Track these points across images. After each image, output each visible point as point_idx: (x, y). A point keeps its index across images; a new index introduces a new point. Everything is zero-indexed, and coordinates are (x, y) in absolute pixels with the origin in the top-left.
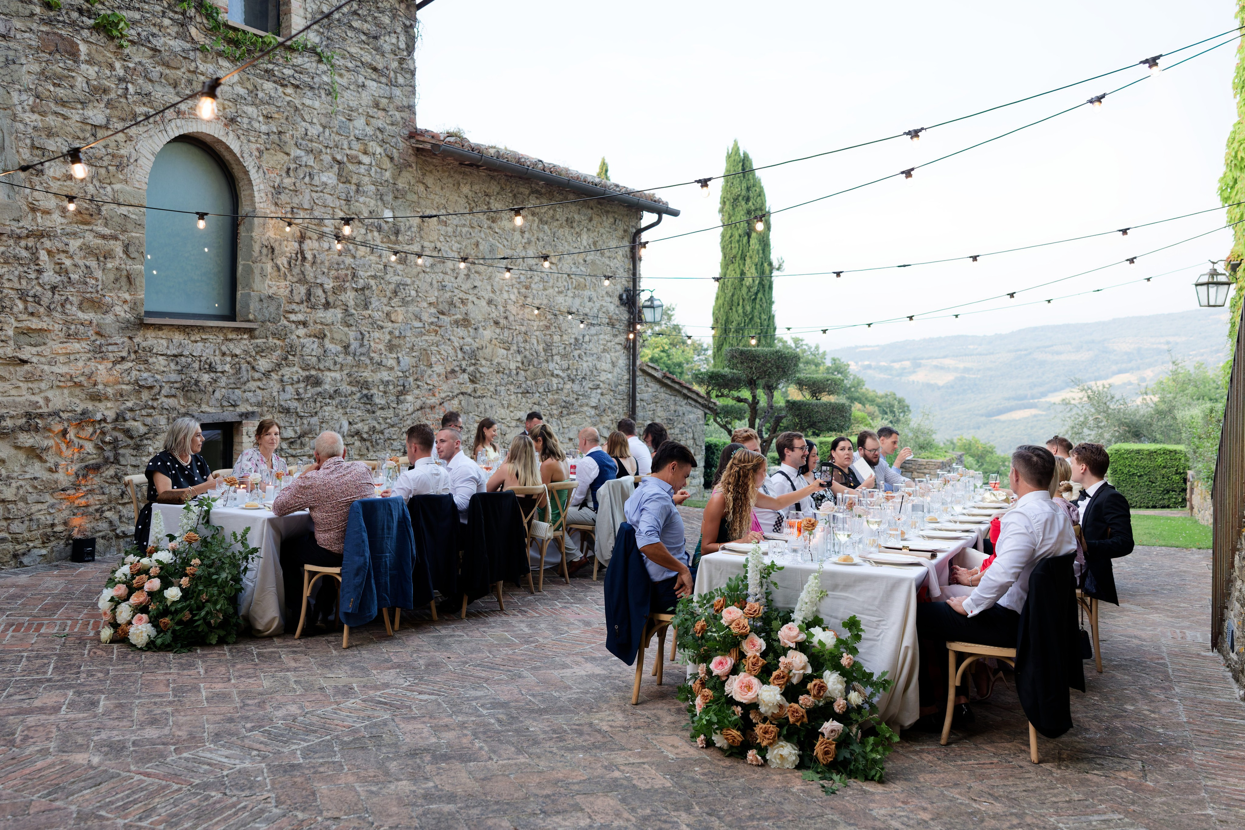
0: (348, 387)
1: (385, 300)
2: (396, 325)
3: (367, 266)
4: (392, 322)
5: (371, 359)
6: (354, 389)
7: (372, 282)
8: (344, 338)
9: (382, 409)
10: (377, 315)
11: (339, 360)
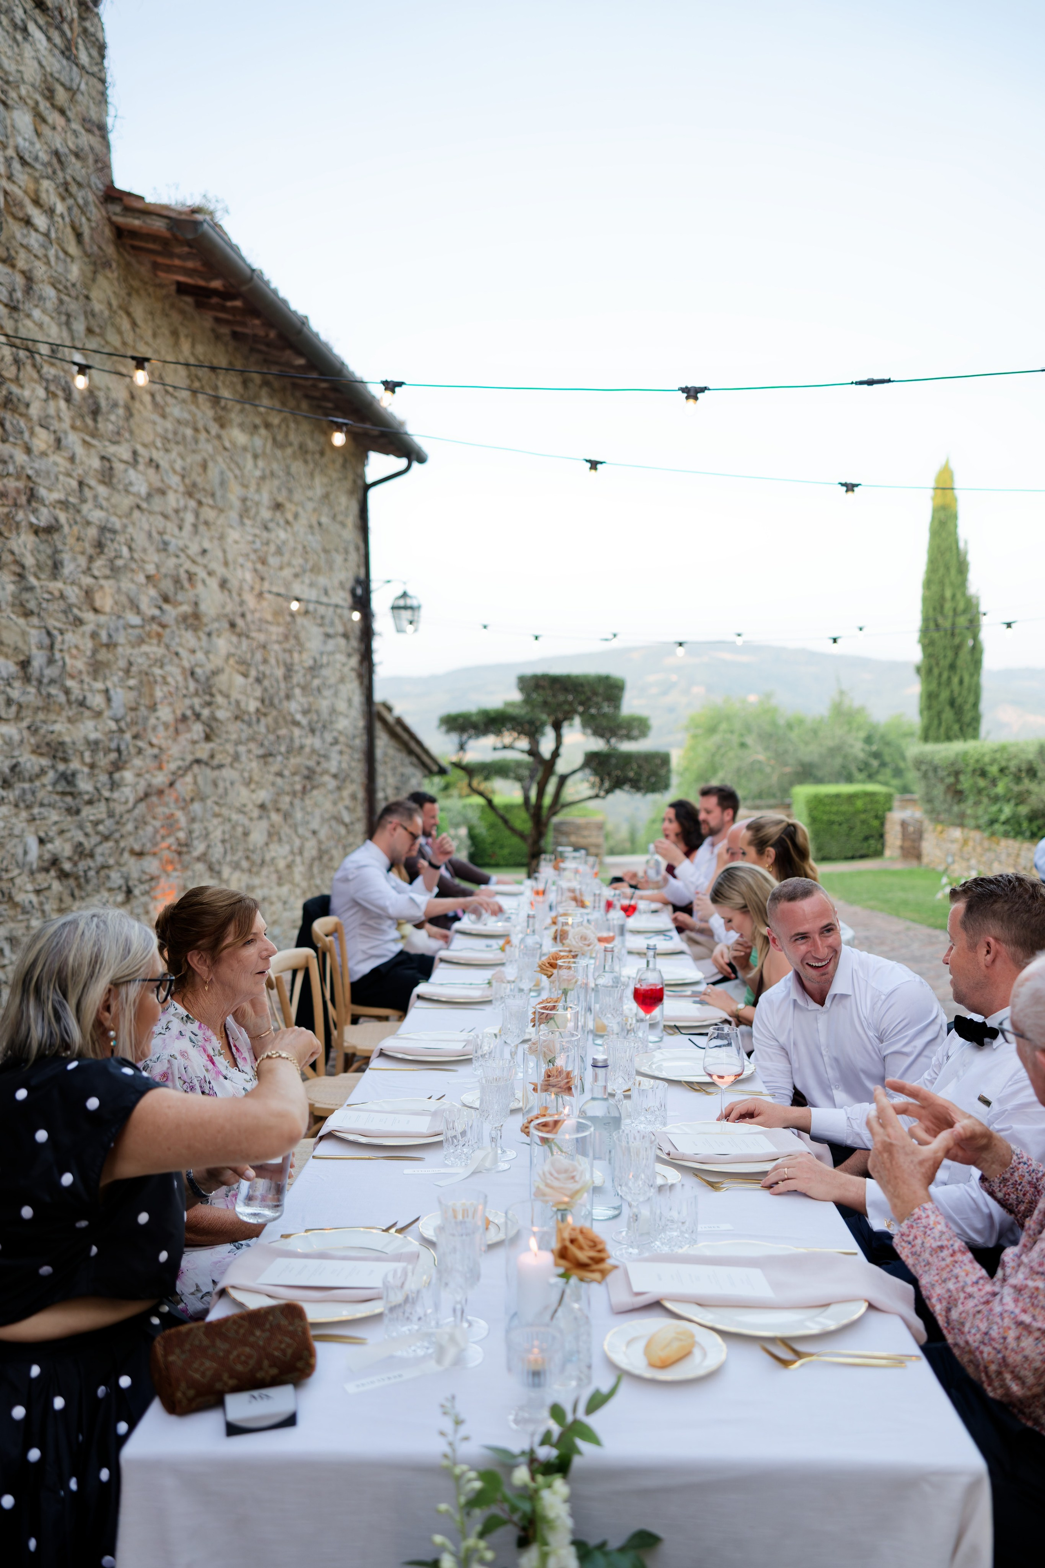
0: (34, 758)
1: (83, 561)
2: (102, 619)
3: (53, 477)
4: (96, 611)
5: (67, 692)
6: (45, 762)
7: (62, 517)
8: (20, 644)
9: (90, 802)
10: (73, 594)
11: (15, 694)
